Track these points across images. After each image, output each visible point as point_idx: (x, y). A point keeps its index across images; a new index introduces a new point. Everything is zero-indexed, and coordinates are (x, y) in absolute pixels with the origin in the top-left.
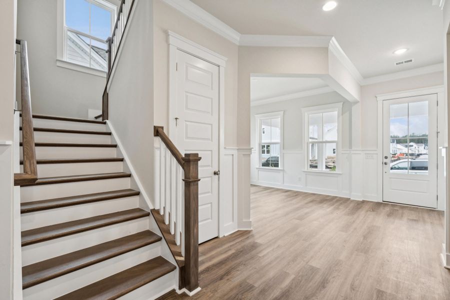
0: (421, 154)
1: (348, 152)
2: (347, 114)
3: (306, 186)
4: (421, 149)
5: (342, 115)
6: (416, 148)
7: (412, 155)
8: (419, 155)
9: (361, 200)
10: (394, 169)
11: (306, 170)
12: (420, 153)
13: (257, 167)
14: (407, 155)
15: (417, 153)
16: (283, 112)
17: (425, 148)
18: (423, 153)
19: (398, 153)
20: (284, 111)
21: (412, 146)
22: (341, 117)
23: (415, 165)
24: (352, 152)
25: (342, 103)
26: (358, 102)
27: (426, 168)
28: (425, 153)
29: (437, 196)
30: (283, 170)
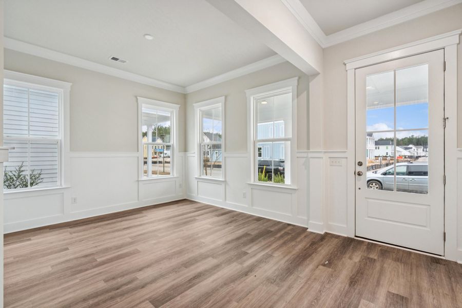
0: (420, 157)
1: (305, 155)
2: (304, 95)
3: (252, 205)
4: (420, 151)
5: (297, 97)
6: (414, 150)
7: (411, 157)
8: (418, 157)
9: (322, 233)
10: (388, 175)
11: (252, 182)
12: (419, 155)
13: (197, 177)
14: (405, 158)
15: (416, 155)
16: (224, 97)
17: (423, 150)
18: (422, 155)
19: (397, 155)
20: (226, 97)
21: (411, 148)
22: (296, 99)
23: (412, 170)
24: (310, 155)
25: (297, 78)
26: (318, 74)
27: (425, 174)
28: (423, 155)
29: (445, 234)
30: (225, 182)
